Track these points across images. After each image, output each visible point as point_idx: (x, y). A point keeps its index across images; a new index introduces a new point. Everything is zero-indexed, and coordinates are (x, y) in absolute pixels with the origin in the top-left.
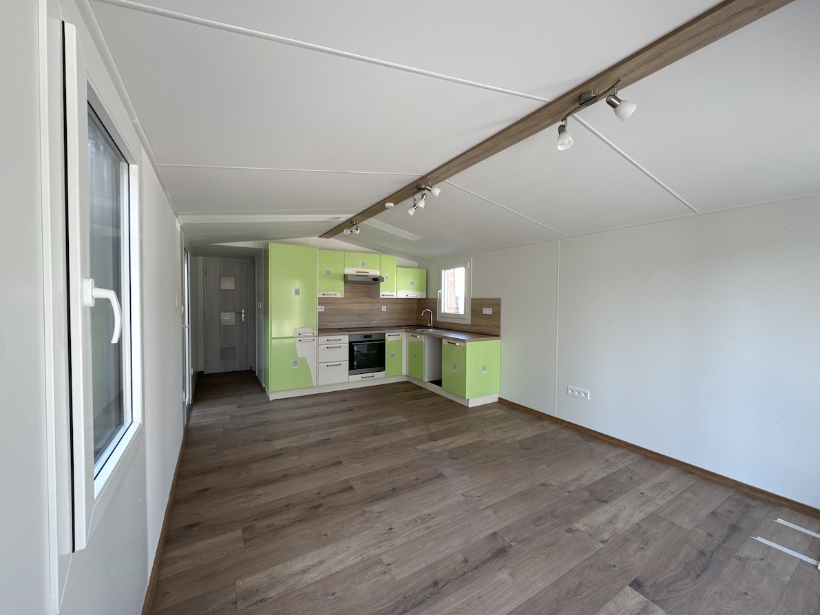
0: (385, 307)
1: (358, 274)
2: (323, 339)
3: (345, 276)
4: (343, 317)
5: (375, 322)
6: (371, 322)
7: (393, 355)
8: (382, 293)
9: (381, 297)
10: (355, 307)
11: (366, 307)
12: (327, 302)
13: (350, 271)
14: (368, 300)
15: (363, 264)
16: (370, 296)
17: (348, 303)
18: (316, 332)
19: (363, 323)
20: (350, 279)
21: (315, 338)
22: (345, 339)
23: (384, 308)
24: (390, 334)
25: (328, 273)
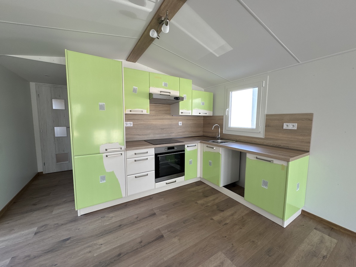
0: (181, 122)
1: (162, 93)
2: (131, 153)
3: (150, 95)
4: (149, 131)
5: (173, 134)
6: (171, 134)
7: (191, 163)
8: (180, 111)
9: (180, 114)
10: (158, 123)
11: (166, 122)
12: (135, 118)
13: (155, 90)
14: (169, 117)
15: (166, 85)
16: (170, 114)
17: (153, 119)
18: (124, 147)
19: (164, 135)
20: (154, 97)
21: (123, 153)
22: (151, 152)
23: (180, 124)
24: (189, 145)
25: (135, 91)
